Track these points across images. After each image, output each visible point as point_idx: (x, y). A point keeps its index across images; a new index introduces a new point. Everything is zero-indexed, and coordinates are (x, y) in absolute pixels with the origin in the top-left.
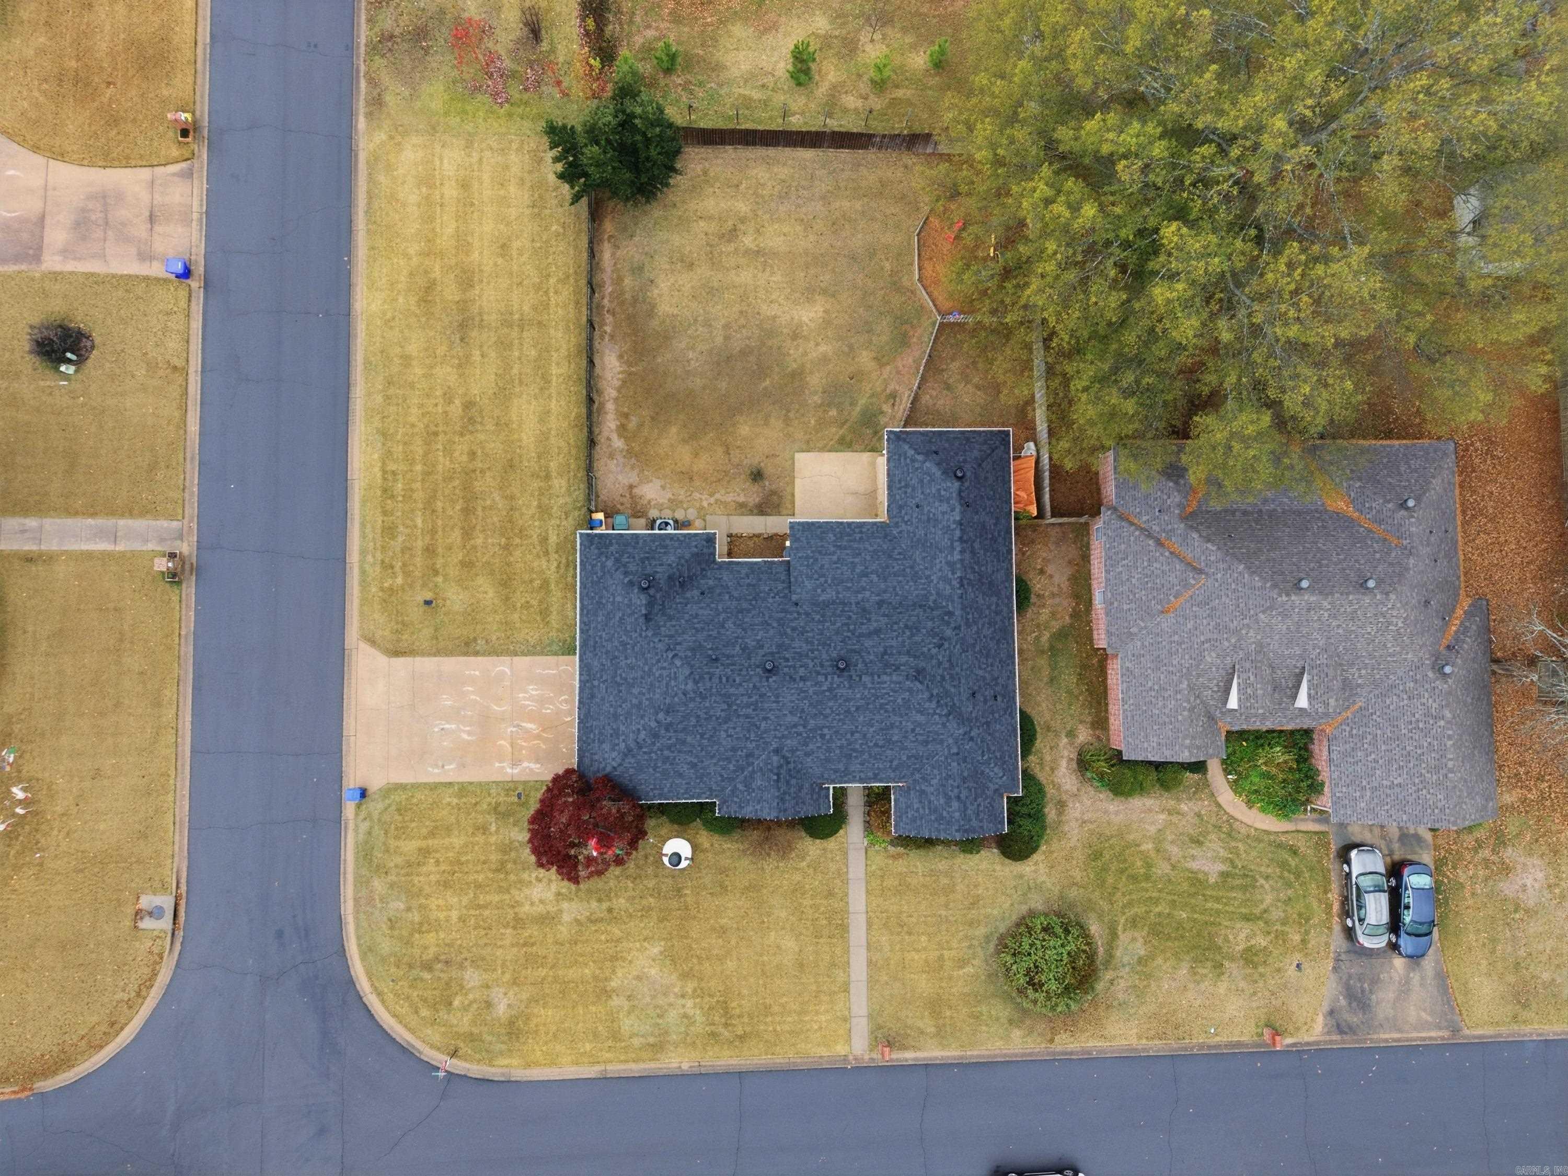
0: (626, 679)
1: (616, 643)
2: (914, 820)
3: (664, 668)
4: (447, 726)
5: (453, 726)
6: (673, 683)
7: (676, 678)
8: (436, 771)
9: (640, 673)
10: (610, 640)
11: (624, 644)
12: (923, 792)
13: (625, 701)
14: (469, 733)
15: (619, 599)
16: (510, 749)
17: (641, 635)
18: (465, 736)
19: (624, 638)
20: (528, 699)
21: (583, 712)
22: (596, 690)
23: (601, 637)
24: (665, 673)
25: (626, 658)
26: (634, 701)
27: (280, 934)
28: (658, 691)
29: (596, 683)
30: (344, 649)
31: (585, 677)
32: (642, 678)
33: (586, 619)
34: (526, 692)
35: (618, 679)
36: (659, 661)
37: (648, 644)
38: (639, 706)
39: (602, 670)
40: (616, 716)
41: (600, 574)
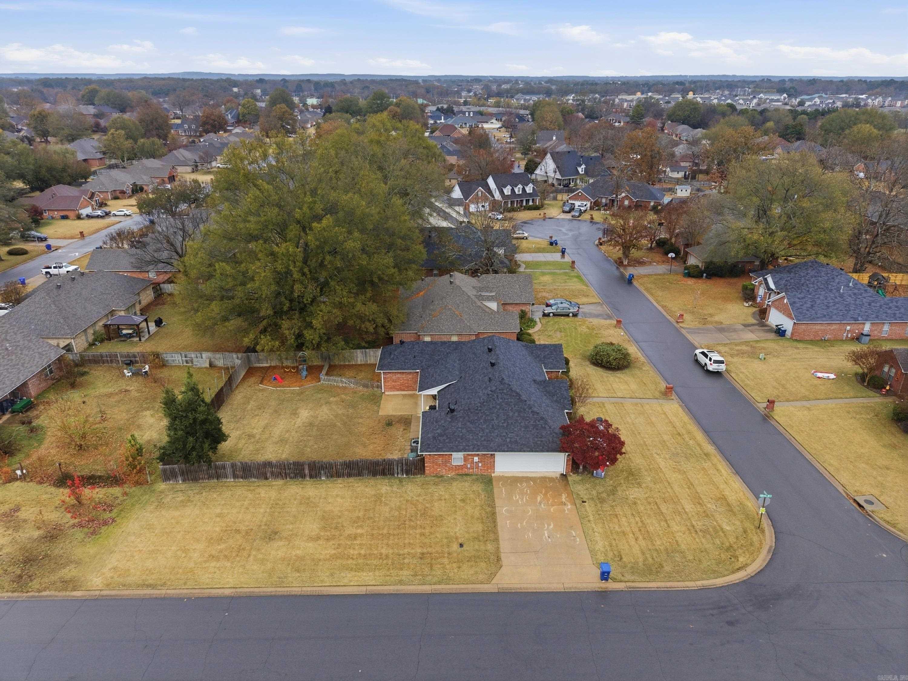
0: (504, 420)
1: (485, 426)
2: (557, 361)
3: (497, 396)
4: (546, 535)
5: (546, 532)
6: (505, 391)
7: (503, 390)
8: (578, 540)
9: (501, 411)
10: (483, 430)
11: (485, 421)
12: (544, 357)
13: (516, 420)
14: (549, 525)
15: (460, 425)
16: (555, 507)
17: (480, 410)
18: (552, 526)
19: (482, 421)
20: (523, 499)
21: (525, 449)
22: (513, 440)
23: (482, 437)
24: (500, 396)
25: (493, 420)
26: (516, 414)
27: (730, 623)
28: (510, 400)
29: (508, 440)
30: (498, 592)
31: (505, 448)
32: (503, 409)
33: (471, 447)
34: (518, 501)
35: (505, 425)
36: (494, 399)
37: (484, 406)
38: (519, 412)
39: (501, 436)
40: (526, 427)
41: (445, 438)
